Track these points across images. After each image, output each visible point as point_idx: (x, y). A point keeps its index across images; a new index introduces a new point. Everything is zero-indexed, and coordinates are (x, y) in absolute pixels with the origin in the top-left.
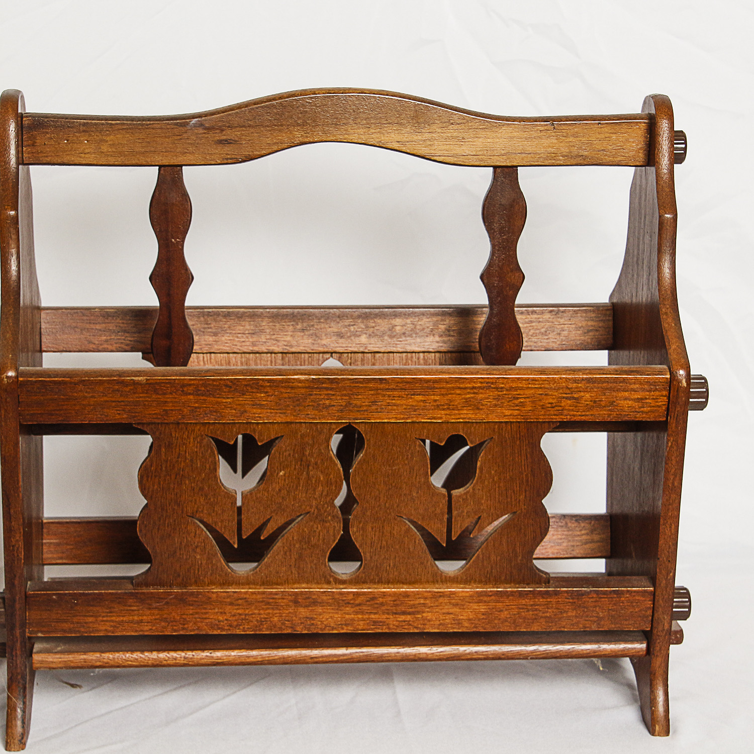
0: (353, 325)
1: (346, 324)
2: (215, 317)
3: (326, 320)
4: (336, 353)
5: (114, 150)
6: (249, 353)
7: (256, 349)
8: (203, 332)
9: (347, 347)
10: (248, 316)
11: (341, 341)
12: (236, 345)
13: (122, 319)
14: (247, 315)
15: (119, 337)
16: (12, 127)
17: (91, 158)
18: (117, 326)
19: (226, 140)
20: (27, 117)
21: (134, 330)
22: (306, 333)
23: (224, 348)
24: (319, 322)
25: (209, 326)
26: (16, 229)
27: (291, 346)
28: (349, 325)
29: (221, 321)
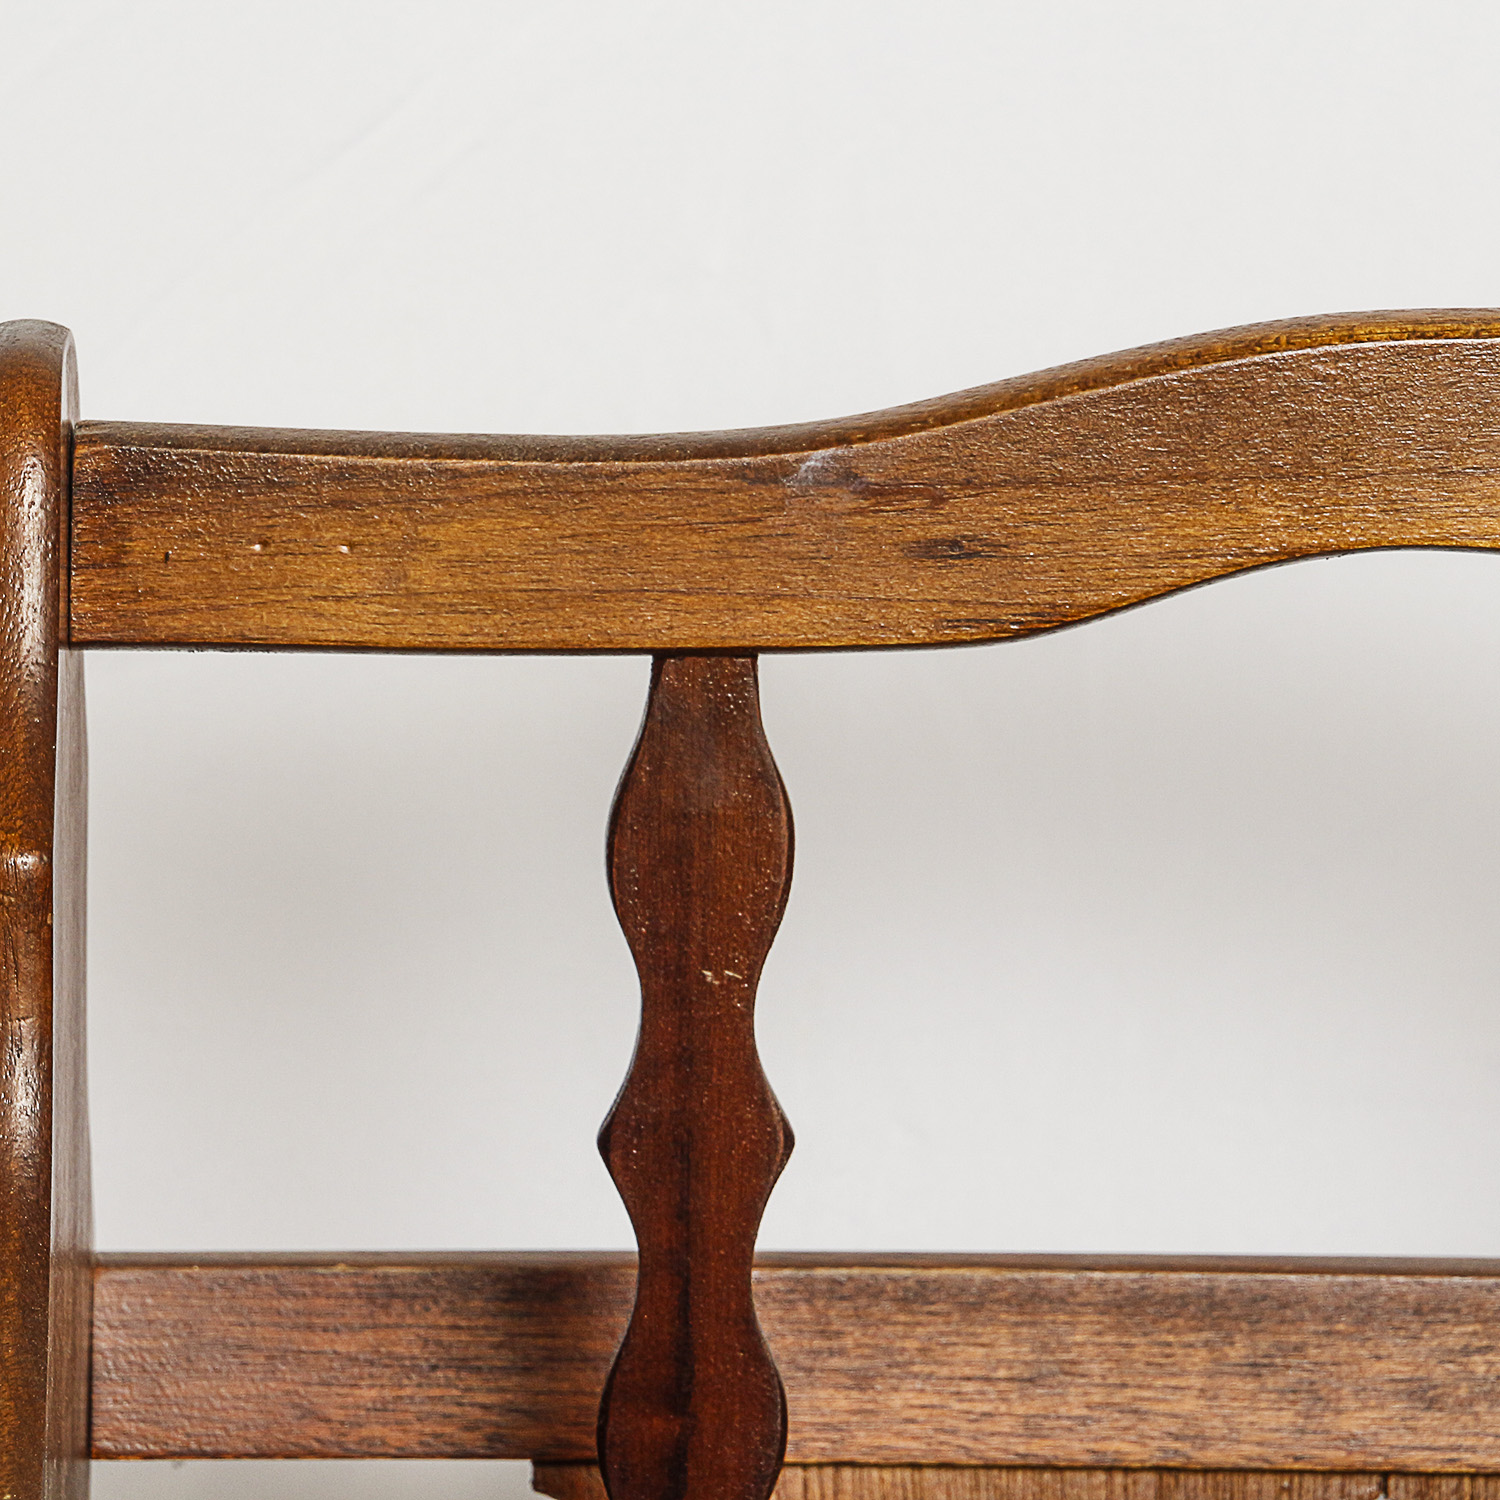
0: (1480, 1351)
1: (1451, 1342)
2: (863, 1302)
3: (1362, 1322)
4: (1402, 1473)
5: (466, 585)
6: (1011, 1468)
7: (1041, 1449)
8: (810, 1370)
9: (1457, 1448)
10: (1007, 1301)
11: (1428, 1419)
12: (954, 1432)
13: (452, 1310)
14: (1003, 1294)
15: (436, 1392)
16: (33, 490)
17: (366, 620)
18: (426, 1342)
19: (954, 544)
20: (91, 441)
21: (503, 1358)
22: (1270, 1383)
23: (901, 1444)
24: (1328, 1333)
25: (835, 1344)
26: (37, 933)
27: (1202, 1440)
28: (1466, 1351)
29: (886, 1322)
